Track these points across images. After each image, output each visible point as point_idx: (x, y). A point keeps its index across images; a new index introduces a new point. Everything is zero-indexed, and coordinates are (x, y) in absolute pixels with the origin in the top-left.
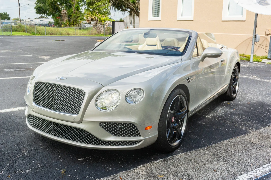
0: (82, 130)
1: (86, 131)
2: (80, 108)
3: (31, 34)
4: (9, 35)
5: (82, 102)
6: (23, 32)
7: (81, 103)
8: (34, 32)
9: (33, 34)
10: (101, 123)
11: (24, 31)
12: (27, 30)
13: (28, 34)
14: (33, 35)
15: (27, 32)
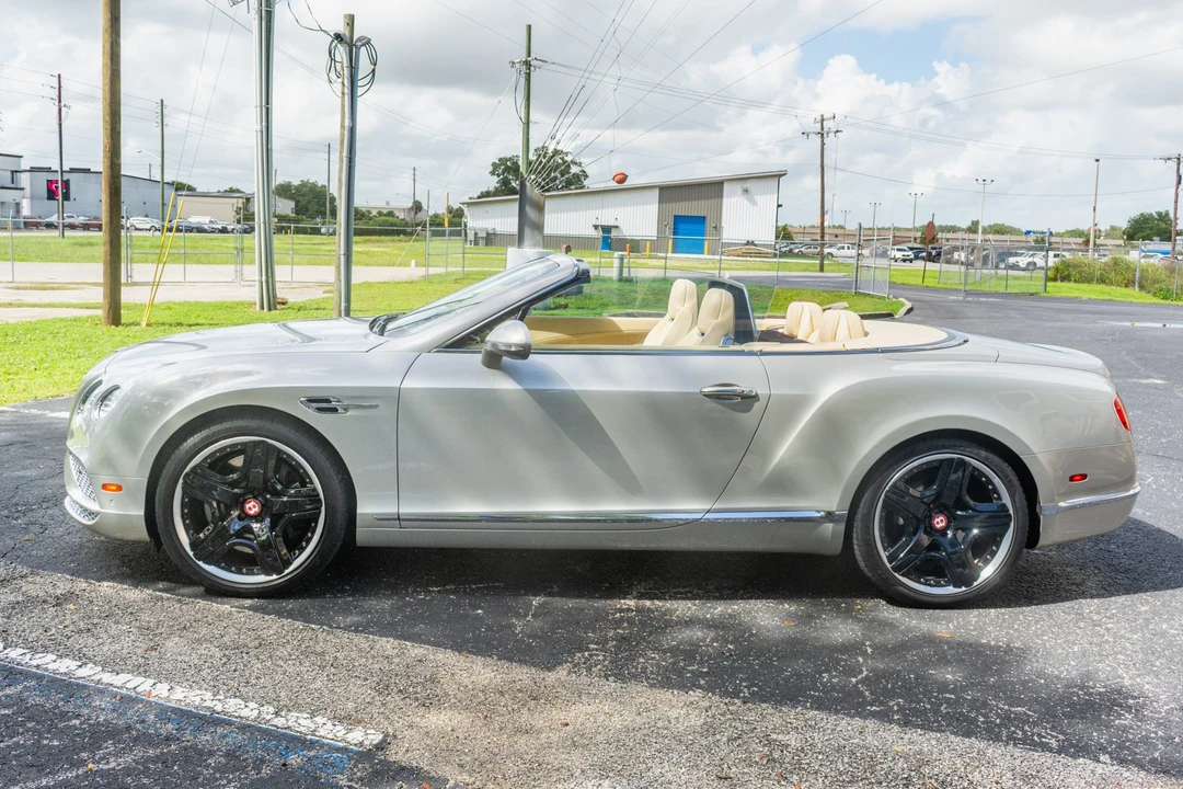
3: (1155, 295)
4: (1032, 294)
6: (1126, 286)
8: (1168, 290)
9: (1165, 298)
11: (1129, 284)
12: (1142, 277)
13: (1143, 293)
14: (1163, 301)
15: (1142, 287)
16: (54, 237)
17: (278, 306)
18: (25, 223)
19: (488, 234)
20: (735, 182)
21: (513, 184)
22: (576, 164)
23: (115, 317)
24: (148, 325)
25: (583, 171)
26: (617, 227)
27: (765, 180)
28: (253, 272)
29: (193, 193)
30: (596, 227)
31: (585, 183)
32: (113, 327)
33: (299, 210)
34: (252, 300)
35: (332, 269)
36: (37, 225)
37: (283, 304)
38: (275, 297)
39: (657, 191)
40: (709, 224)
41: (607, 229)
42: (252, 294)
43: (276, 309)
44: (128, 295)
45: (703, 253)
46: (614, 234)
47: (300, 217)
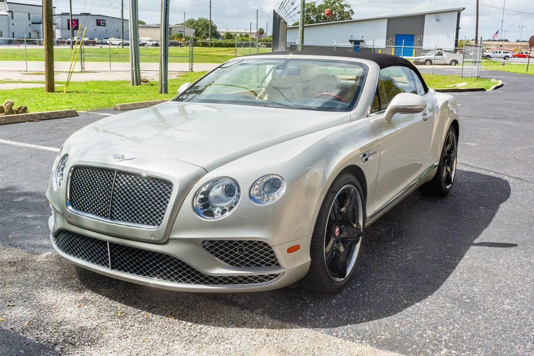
0: (168, 256)
1: (176, 259)
2: (164, 214)
5: (168, 202)
7: (164, 204)
10: (204, 241)
16: (68, 49)
17: (142, 83)
18: (57, 41)
19: (291, 46)
20: (432, 15)
21: (312, 18)
22: (347, 6)
23: (51, 88)
24: (66, 92)
25: (352, 10)
26: (363, 41)
27: (448, 13)
28: (128, 66)
29: (144, 25)
30: (351, 41)
31: (352, 17)
32: (50, 93)
33: (197, 34)
34: (129, 80)
35: (158, 64)
36: (63, 43)
37: (146, 82)
38: (140, 78)
39: (387, 20)
40: (417, 39)
41: (357, 42)
42: (128, 77)
43: (140, 84)
44: (57, 78)
45: (412, 56)
46: (361, 45)
47: (197, 38)
